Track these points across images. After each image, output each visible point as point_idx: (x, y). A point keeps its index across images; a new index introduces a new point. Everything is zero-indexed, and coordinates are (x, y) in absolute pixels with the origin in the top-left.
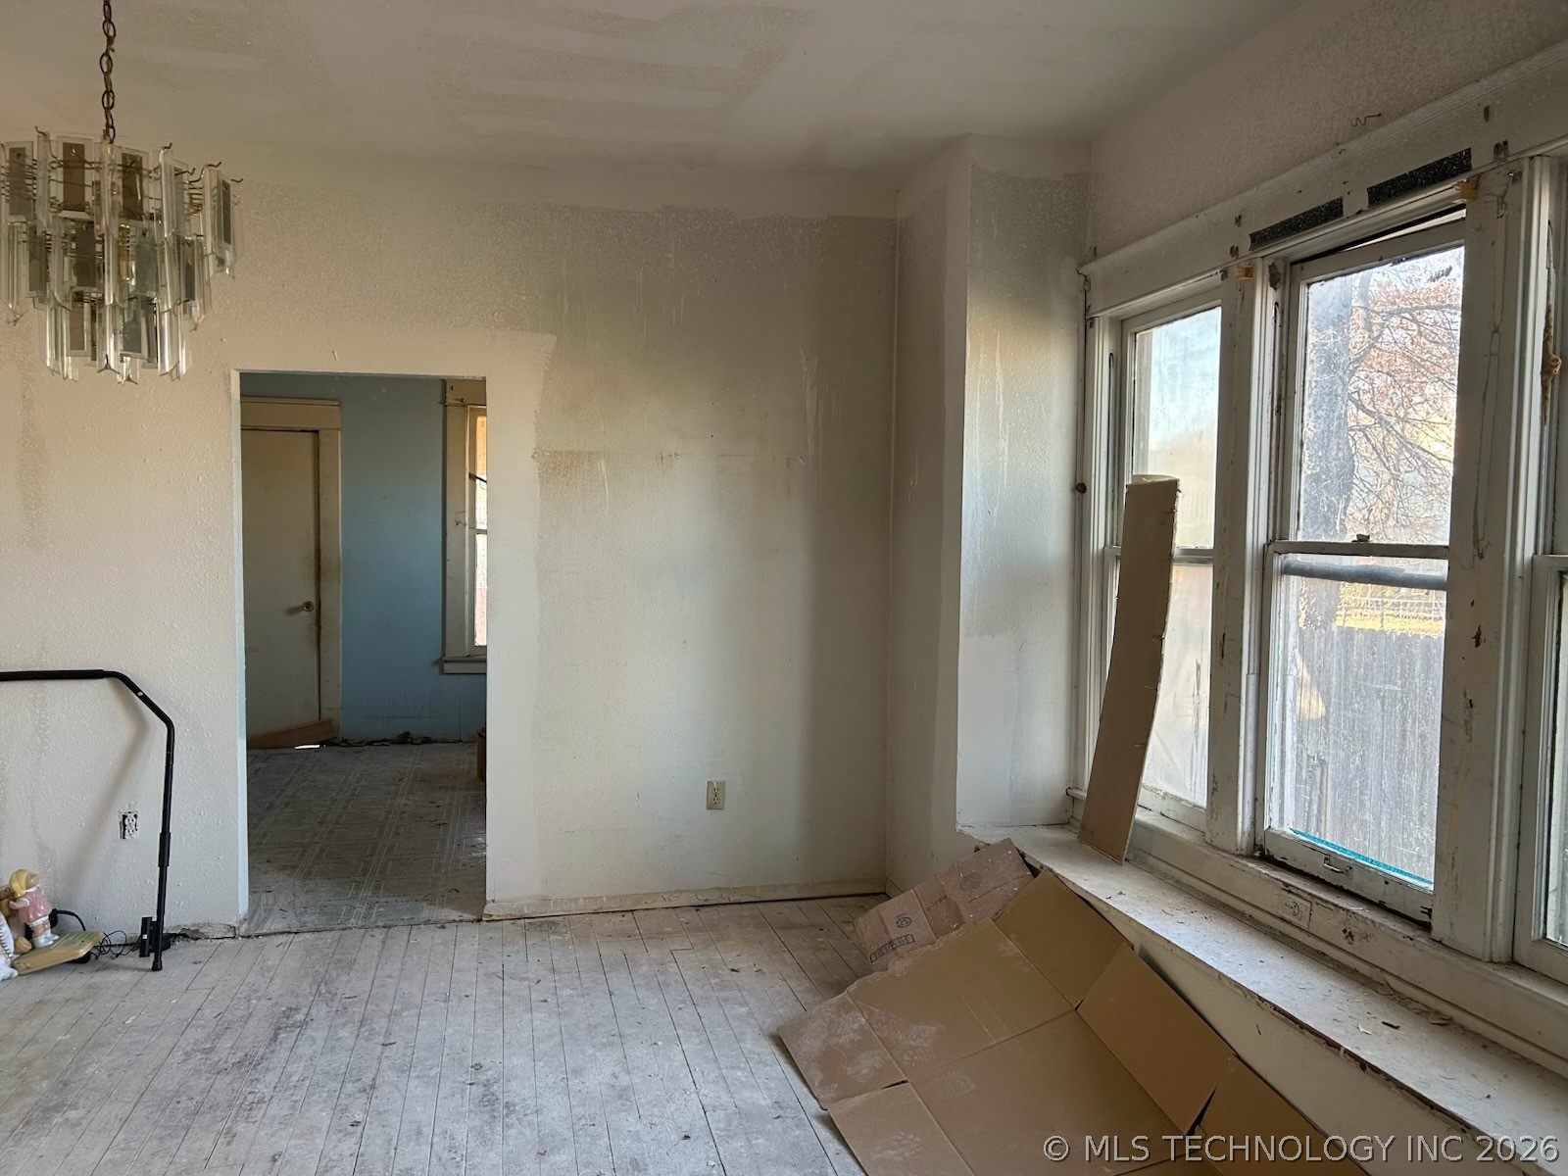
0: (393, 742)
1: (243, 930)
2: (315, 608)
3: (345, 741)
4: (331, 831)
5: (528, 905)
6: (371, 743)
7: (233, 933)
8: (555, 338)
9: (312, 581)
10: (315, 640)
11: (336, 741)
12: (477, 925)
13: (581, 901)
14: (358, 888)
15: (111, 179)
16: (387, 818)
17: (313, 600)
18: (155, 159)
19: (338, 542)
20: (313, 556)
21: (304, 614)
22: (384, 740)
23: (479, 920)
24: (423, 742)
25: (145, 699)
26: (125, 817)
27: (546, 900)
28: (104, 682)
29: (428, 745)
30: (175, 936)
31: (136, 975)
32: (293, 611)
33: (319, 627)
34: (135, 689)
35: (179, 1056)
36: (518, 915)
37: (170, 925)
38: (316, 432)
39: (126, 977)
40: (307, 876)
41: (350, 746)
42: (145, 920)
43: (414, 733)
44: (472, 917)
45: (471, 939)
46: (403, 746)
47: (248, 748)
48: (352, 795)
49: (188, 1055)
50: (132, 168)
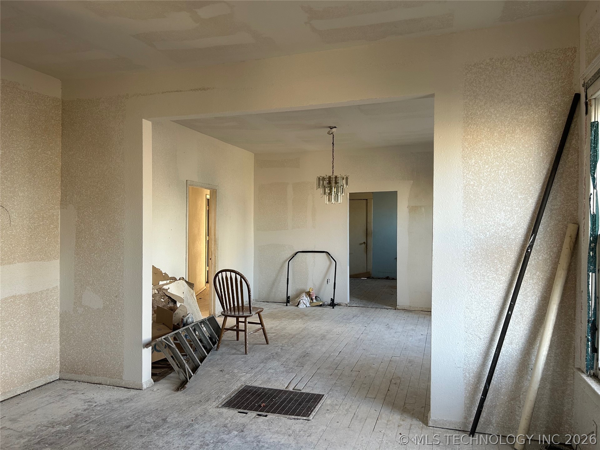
0: (385, 279)
1: (348, 305)
2: (366, 243)
3: (373, 278)
4: (367, 293)
5: (406, 307)
6: (379, 278)
7: (346, 305)
8: (413, 181)
9: (365, 237)
10: (366, 252)
11: (370, 277)
12: (395, 310)
13: (418, 308)
14: (371, 302)
15: (334, 179)
16: (380, 292)
17: (365, 241)
18: (339, 176)
19: (372, 227)
20: (365, 230)
21: (363, 245)
22: (382, 278)
23: (396, 309)
24: (392, 279)
25: (331, 257)
26: (328, 280)
27: (410, 306)
28: (325, 253)
29: (393, 280)
30: (336, 305)
31: (330, 309)
32: (361, 244)
33: (367, 248)
34: (330, 255)
35: (337, 317)
36: (404, 309)
37: (335, 302)
38: (367, 200)
39: (329, 309)
40: (361, 299)
41: (374, 279)
42: (331, 299)
43: (390, 277)
44: (394, 308)
45: (393, 312)
46: (387, 280)
47: (350, 277)
48: (373, 288)
49: (339, 317)
50: (336, 177)
